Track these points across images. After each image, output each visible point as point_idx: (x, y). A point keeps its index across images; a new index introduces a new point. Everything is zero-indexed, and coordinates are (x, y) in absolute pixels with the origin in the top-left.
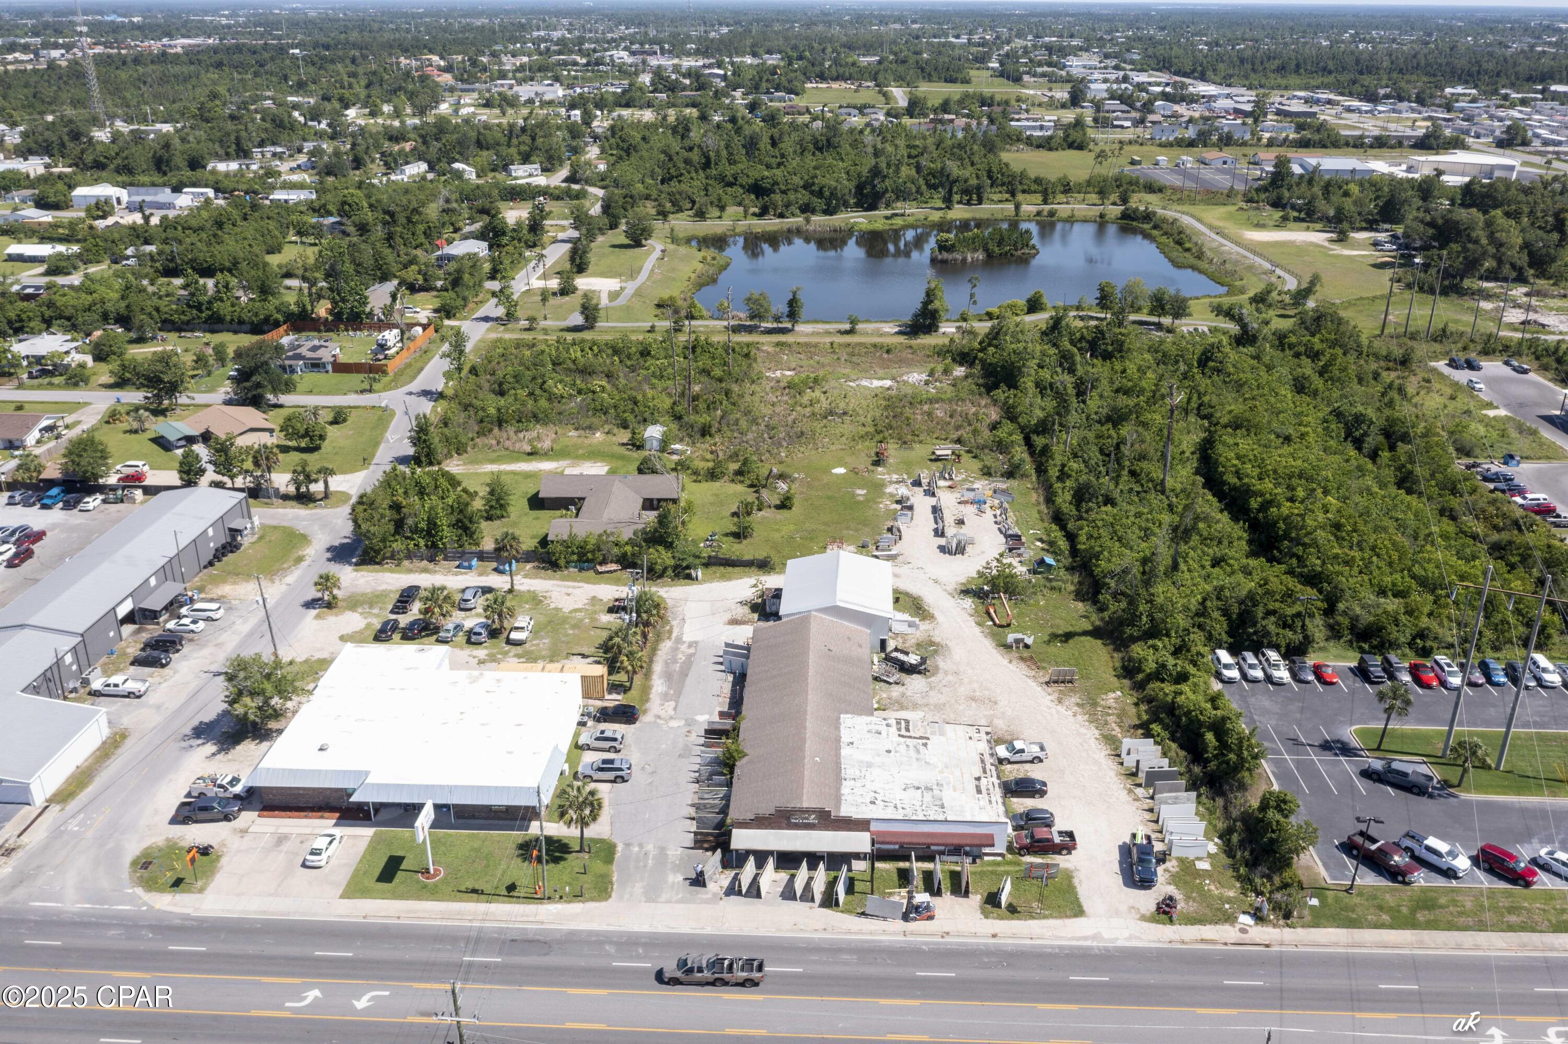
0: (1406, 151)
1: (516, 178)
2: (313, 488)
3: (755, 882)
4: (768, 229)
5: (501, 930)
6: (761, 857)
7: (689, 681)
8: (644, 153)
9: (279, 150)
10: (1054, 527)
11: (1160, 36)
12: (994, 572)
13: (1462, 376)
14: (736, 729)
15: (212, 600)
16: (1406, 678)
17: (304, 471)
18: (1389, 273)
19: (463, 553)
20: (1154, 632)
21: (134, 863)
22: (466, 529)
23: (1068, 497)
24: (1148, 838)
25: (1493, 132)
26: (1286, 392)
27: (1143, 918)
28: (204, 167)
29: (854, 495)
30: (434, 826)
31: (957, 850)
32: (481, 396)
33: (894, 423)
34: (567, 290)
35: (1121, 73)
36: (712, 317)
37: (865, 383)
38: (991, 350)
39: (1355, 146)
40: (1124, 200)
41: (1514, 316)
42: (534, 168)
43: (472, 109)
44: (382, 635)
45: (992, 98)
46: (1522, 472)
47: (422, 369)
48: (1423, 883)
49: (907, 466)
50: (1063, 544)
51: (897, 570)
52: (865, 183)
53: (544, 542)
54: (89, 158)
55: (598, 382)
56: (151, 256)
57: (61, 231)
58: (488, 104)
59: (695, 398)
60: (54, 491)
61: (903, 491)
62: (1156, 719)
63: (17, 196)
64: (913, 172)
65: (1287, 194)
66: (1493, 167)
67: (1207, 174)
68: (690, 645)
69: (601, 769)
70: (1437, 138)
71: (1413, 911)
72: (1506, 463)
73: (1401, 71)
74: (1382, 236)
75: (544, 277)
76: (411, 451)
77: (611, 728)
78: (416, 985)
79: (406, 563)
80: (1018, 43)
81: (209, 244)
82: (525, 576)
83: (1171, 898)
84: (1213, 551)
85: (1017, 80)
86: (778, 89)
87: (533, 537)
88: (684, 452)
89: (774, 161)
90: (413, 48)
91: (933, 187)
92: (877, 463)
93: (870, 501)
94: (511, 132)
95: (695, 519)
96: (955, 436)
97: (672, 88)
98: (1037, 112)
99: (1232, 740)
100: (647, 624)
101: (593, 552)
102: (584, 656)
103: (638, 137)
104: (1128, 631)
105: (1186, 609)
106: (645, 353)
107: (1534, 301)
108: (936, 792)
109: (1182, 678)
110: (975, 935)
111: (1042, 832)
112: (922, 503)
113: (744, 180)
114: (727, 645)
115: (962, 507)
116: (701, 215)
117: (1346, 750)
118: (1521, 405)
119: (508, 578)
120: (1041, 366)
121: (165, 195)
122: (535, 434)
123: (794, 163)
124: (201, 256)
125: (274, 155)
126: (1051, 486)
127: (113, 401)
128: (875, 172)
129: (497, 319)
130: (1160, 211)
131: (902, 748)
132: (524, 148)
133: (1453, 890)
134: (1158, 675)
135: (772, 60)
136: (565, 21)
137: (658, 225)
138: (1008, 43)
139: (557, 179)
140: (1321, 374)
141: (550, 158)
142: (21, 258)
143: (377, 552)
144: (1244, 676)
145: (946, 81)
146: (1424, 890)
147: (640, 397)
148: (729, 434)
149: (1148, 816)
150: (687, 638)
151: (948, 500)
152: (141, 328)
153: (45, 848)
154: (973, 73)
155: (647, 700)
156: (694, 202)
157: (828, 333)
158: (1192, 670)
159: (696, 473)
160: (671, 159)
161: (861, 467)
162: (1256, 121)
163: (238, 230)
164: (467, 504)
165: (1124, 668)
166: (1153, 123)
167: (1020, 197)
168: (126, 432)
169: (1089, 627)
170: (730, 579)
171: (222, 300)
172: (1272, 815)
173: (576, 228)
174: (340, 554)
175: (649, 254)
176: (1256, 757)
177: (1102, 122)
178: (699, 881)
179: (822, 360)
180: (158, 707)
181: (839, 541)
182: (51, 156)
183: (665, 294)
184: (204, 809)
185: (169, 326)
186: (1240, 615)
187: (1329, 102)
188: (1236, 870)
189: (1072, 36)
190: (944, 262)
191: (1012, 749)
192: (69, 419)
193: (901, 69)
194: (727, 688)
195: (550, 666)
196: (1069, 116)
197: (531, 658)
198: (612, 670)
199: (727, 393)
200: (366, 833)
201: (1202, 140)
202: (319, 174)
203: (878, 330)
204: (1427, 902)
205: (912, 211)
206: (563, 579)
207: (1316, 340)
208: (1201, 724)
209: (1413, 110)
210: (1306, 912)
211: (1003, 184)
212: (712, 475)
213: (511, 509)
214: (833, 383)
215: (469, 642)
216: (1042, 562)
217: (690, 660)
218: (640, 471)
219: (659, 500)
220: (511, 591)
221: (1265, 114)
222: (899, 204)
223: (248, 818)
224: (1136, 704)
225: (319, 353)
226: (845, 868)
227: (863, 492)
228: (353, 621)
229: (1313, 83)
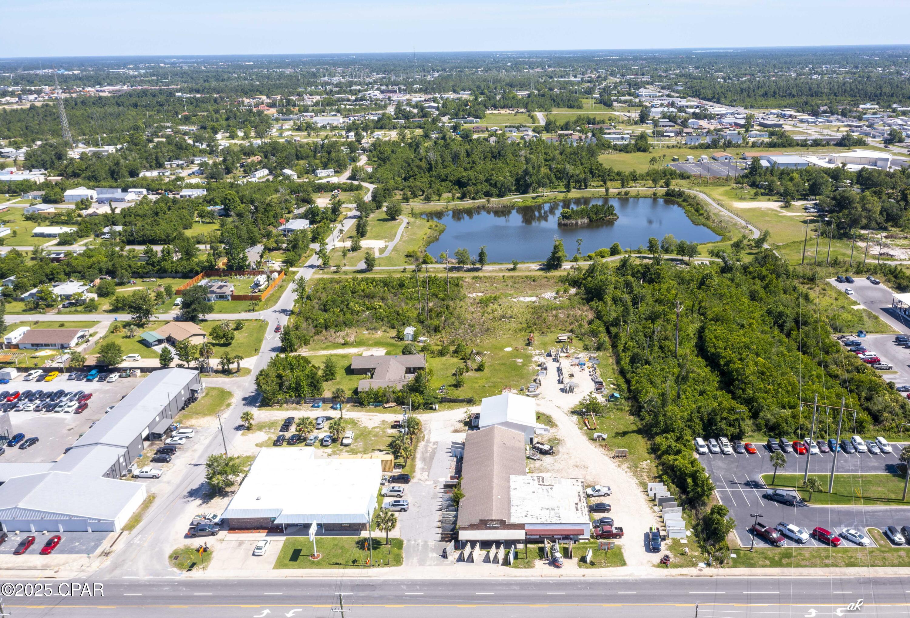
0: (831, 148)
1: (320, 178)
2: (231, 366)
3: (471, 555)
4: (466, 206)
5: (352, 581)
6: (473, 543)
7: (435, 461)
8: (393, 161)
9: (180, 162)
10: (621, 377)
11: (696, 73)
12: (588, 402)
13: (842, 287)
14: (459, 484)
15: (187, 428)
16: (790, 449)
17: (226, 358)
18: (812, 226)
19: (315, 399)
20: (666, 430)
21: (170, 557)
22: (315, 387)
23: (628, 360)
24: (658, 529)
25: (883, 134)
26: (745, 300)
27: (654, 566)
28: (137, 175)
29: (515, 362)
30: (316, 534)
31: (566, 537)
32: (314, 313)
33: (537, 322)
34: (355, 248)
35: (671, 100)
36: (437, 262)
37: (521, 299)
38: (590, 279)
39: (802, 146)
40: (667, 184)
41: (876, 250)
42: (331, 171)
43: (289, 133)
44: (277, 443)
45: (594, 119)
46: (867, 341)
47: (280, 297)
48: (786, 546)
49: (544, 345)
50: (624, 386)
51: (538, 402)
52: (521, 178)
53: (356, 392)
54: (70, 171)
55: (378, 303)
56: (120, 233)
57: (62, 218)
58: (299, 129)
59: (430, 311)
60: (93, 372)
61: (542, 359)
62: (666, 473)
63: (31, 195)
64: (548, 171)
65: (758, 179)
66: (877, 160)
67: (715, 166)
68: (434, 444)
69: (393, 505)
70: (849, 140)
71: (781, 559)
72: (859, 336)
73: (835, 95)
74: (809, 204)
75: (343, 240)
76: (280, 344)
77: (397, 486)
78: (314, 606)
79: (285, 405)
80: (612, 80)
81: (152, 226)
82: (348, 411)
83: (667, 556)
84: (700, 387)
85: (609, 105)
86: (469, 115)
87: (349, 390)
88: (425, 342)
89: (468, 166)
90: (250, 92)
91: (560, 179)
92: (528, 344)
93: (524, 365)
94: (316, 149)
95: (434, 378)
96: (570, 328)
97: (407, 116)
98: (620, 126)
99: (699, 482)
100: (413, 433)
101: (382, 397)
102: (381, 451)
103: (389, 150)
104: (655, 430)
105: (682, 418)
106: (402, 285)
107: (888, 241)
108: (557, 511)
109: (678, 452)
110: (575, 576)
111: (607, 528)
112: (552, 366)
113: (451, 178)
114: (453, 443)
115: (572, 368)
116: (428, 199)
117: (757, 485)
118: (872, 302)
119: (339, 412)
120: (615, 288)
121: (118, 193)
122: (345, 333)
123: (479, 167)
124: (148, 233)
125: (178, 165)
126: (619, 355)
127: (112, 320)
128: (526, 173)
129: (318, 266)
130: (686, 191)
131: (540, 491)
132: (324, 160)
133: (800, 549)
134: (667, 452)
135: (465, 96)
136: (339, 70)
137: (404, 205)
138: (605, 80)
139: (343, 178)
140: (765, 288)
141: (340, 166)
142: (42, 235)
143: (270, 400)
144: (710, 451)
145: (568, 107)
146: (786, 549)
147: (401, 311)
148: (449, 330)
149: (659, 519)
150: (432, 440)
151: (565, 363)
152: (122, 277)
153: (124, 552)
154: (584, 101)
155: (414, 472)
156: (423, 192)
157: (501, 270)
158: (683, 448)
159: (432, 352)
160: (409, 165)
161: (520, 347)
162: (747, 131)
163: (167, 216)
164: (316, 374)
165: (652, 448)
166: (687, 133)
167: (609, 184)
168: (123, 337)
169: (635, 428)
170: (453, 409)
171: (166, 260)
172: (716, 516)
173: (358, 210)
174: (250, 401)
175: (400, 224)
176: (711, 489)
177: (657, 134)
178: (444, 556)
179: (498, 286)
180: (168, 483)
181: (508, 387)
182: (46, 169)
183: (411, 249)
184: (202, 530)
185: (136, 275)
186: (709, 420)
187: (791, 116)
188: (698, 542)
189: (643, 75)
190: (565, 225)
191: (594, 490)
192: (91, 331)
193: (541, 100)
194: (454, 464)
195: (365, 456)
196: (639, 130)
197: (354, 452)
198: (396, 457)
199: (447, 307)
200: (281, 539)
201: (713, 145)
202: (207, 178)
203: (529, 268)
204: (787, 555)
205: (547, 193)
206: (367, 411)
207: (763, 269)
208: (686, 474)
209: (838, 120)
210: (730, 561)
211: (599, 176)
212: (442, 353)
213: (336, 375)
214: (504, 300)
215: (322, 445)
216: (612, 396)
217: (434, 451)
218: (404, 353)
219: (414, 368)
220: (341, 418)
221: (753, 126)
222: (540, 190)
223: (223, 534)
224: (657, 466)
225: (224, 290)
226: (513, 547)
227: (521, 360)
228: (261, 436)
229: (783, 103)
